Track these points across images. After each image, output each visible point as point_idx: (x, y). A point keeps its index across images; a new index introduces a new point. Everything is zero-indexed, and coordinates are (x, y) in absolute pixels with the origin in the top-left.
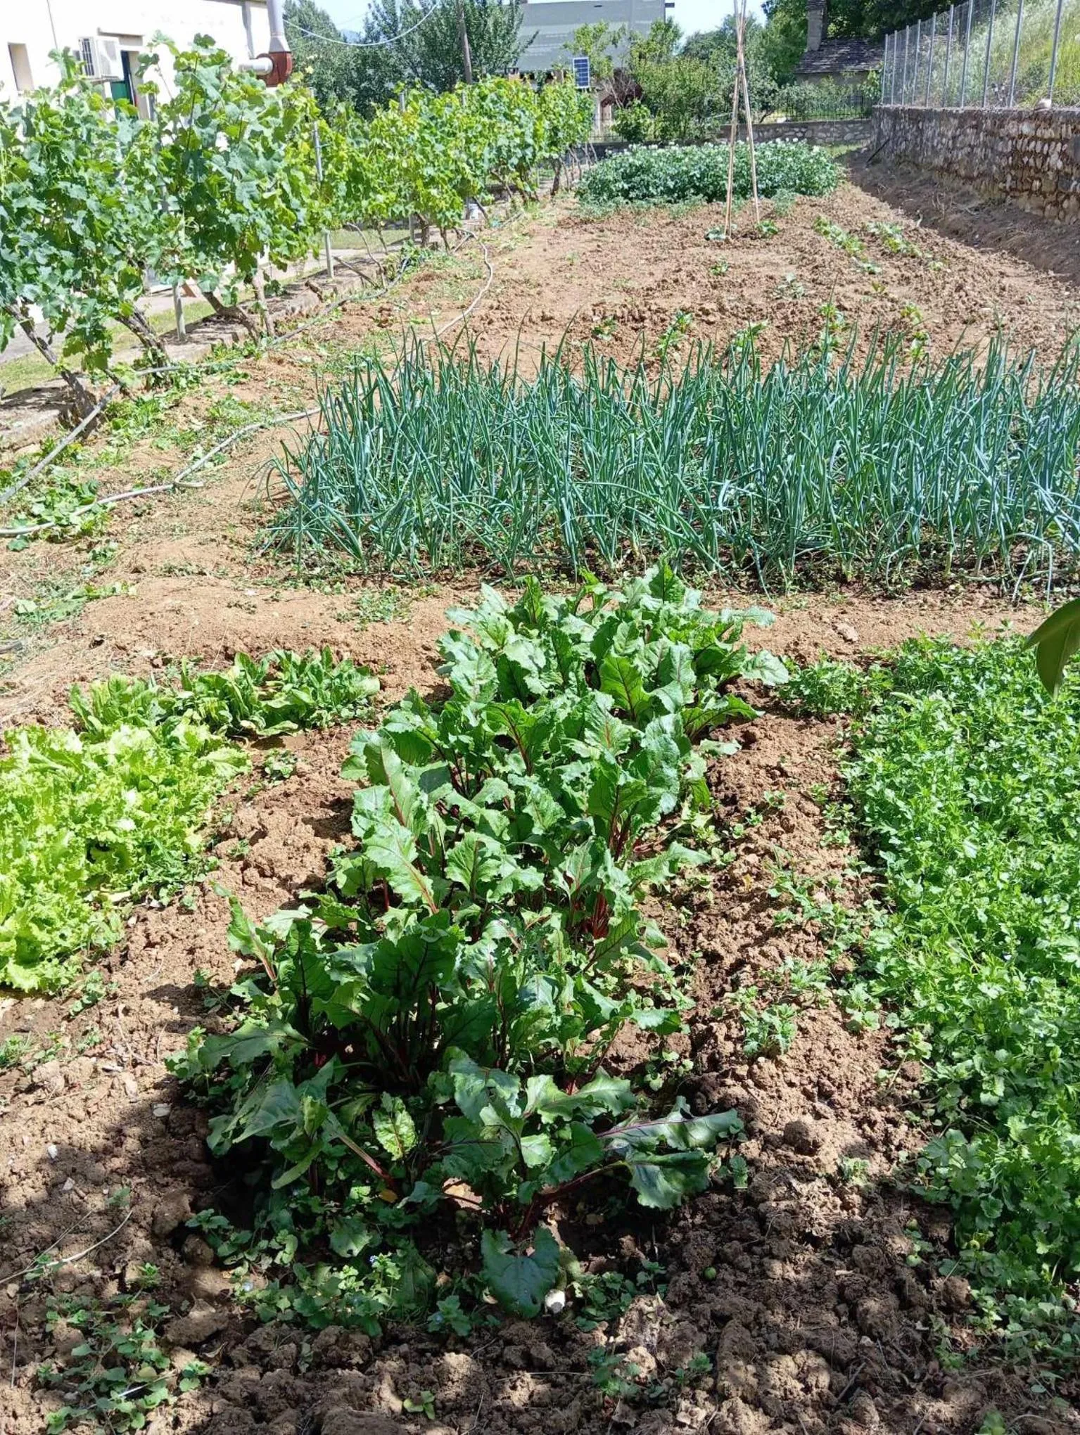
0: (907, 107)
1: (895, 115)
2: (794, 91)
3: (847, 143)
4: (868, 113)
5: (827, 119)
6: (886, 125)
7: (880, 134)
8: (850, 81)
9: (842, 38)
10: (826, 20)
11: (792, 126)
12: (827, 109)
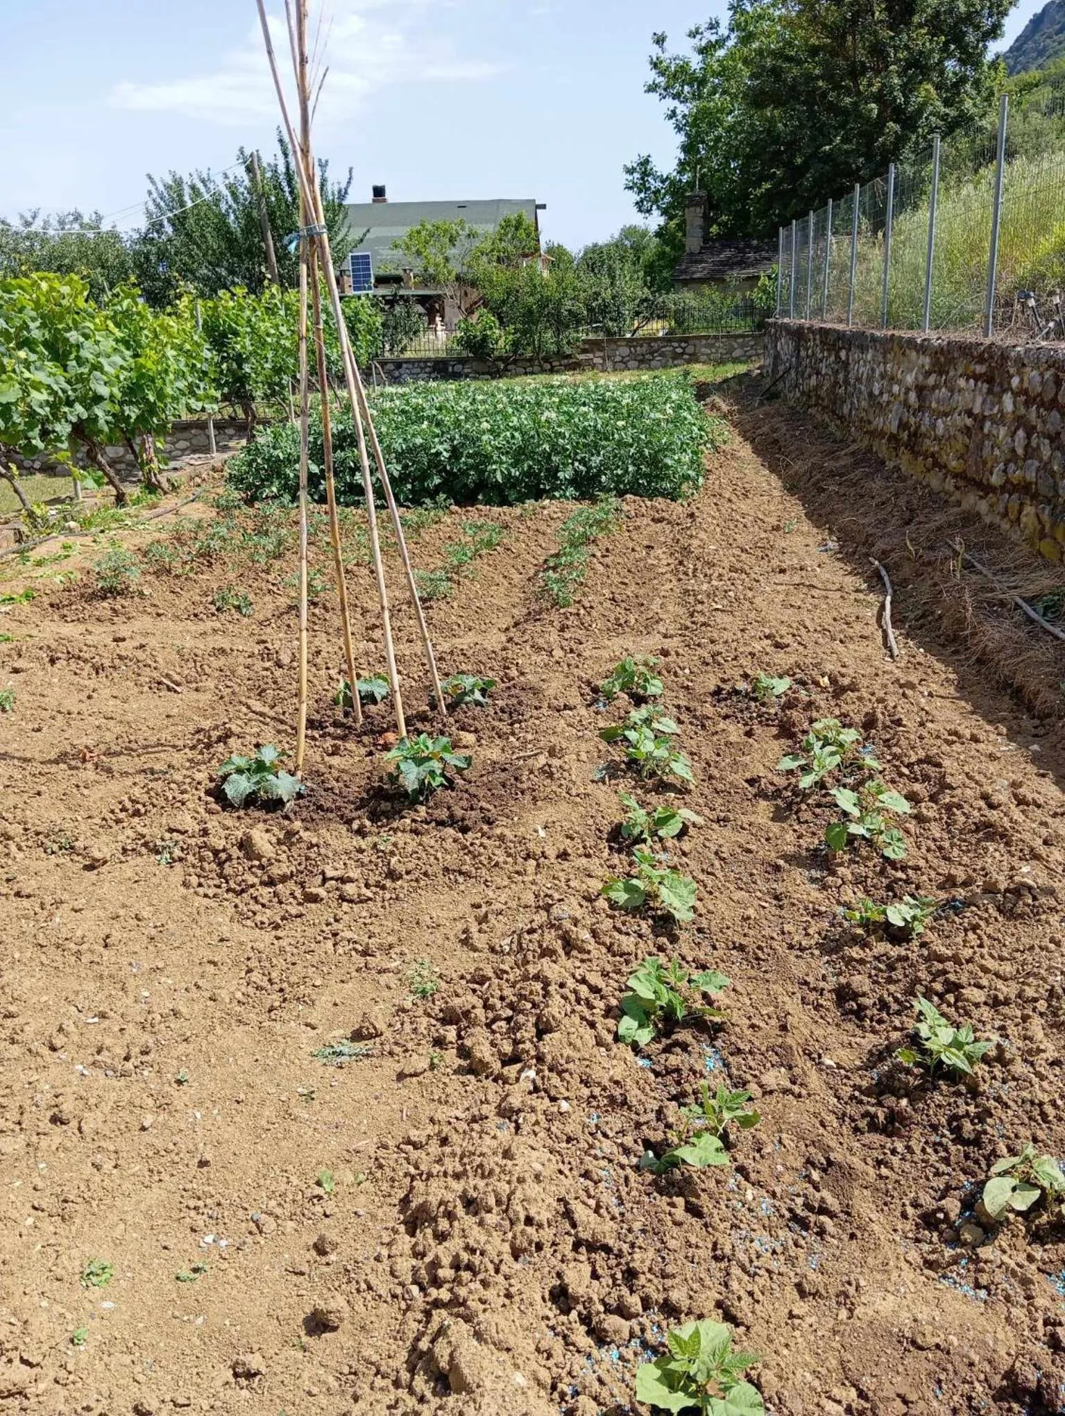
0: (817, 324)
1: (798, 335)
2: (672, 299)
3: (736, 361)
4: (761, 326)
5: (712, 333)
6: (785, 346)
7: (777, 357)
8: (737, 288)
9: (727, 239)
10: (708, 221)
11: (670, 340)
12: (711, 322)
